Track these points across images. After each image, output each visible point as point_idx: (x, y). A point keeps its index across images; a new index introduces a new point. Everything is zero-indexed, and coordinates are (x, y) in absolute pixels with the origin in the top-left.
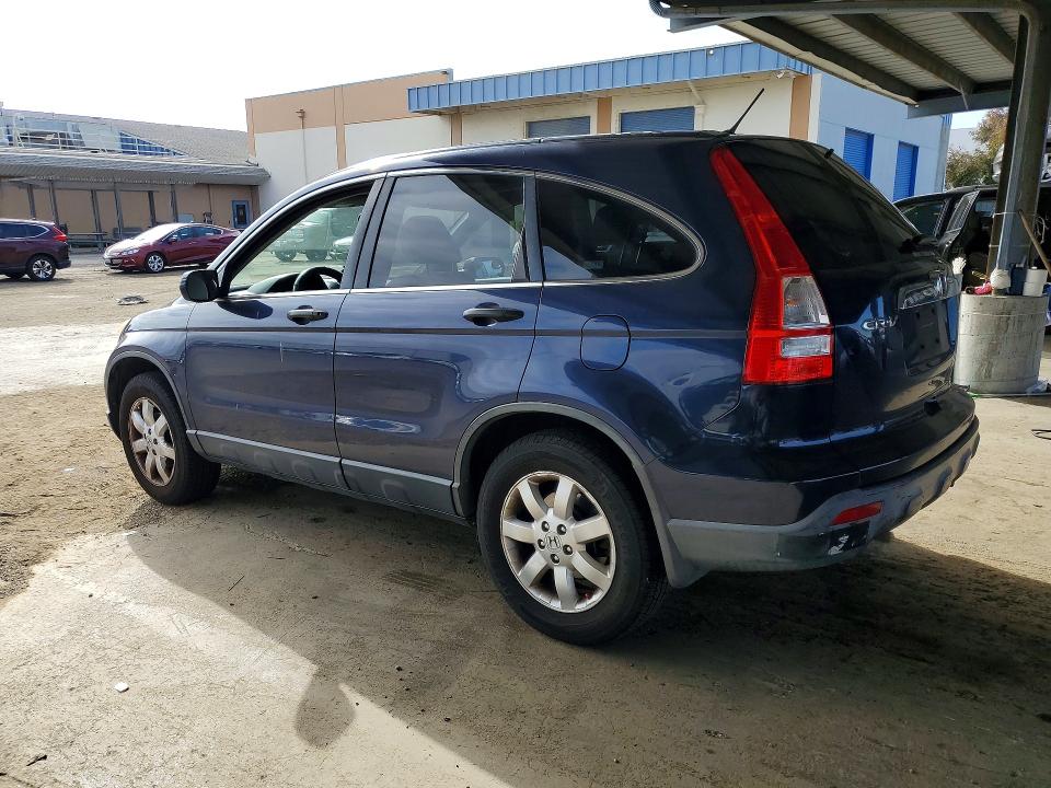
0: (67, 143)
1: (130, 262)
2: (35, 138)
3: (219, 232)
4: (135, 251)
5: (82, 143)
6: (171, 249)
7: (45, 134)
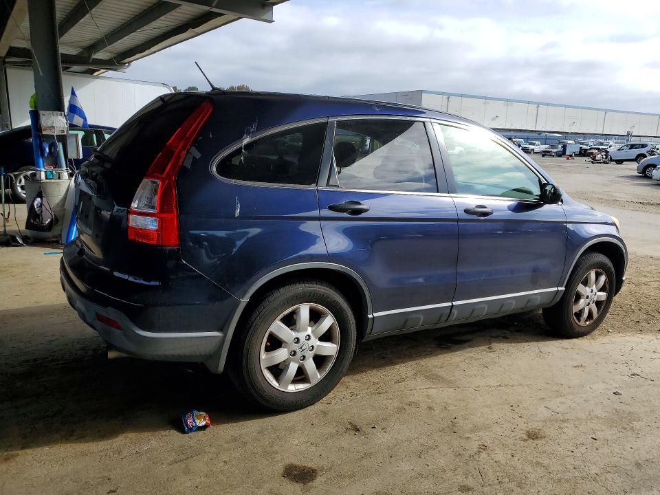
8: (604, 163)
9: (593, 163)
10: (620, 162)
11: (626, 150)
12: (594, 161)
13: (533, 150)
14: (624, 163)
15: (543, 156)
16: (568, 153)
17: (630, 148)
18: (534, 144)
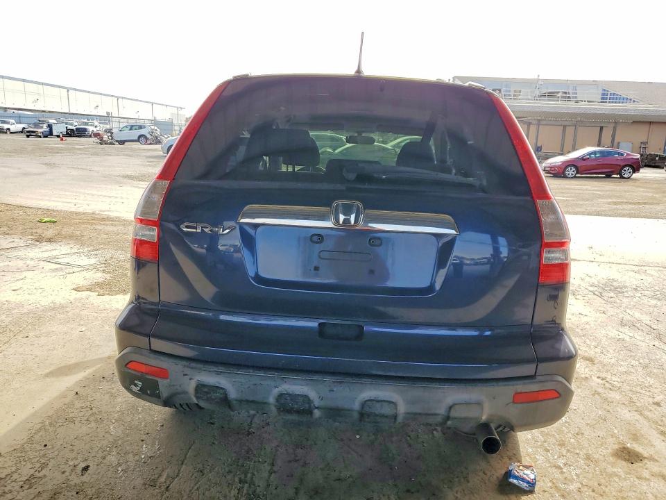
0: (567, 97)
1: (555, 170)
2: (551, 95)
3: (622, 155)
4: (560, 163)
5: (576, 97)
6: (584, 163)
7: (558, 93)
8: (110, 144)
9: (101, 144)
10: (122, 143)
11: (127, 131)
12: (102, 142)
13: (9, 129)
14: (126, 143)
15: (28, 136)
16: (55, 133)
17: (131, 129)
18: (8, 123)
